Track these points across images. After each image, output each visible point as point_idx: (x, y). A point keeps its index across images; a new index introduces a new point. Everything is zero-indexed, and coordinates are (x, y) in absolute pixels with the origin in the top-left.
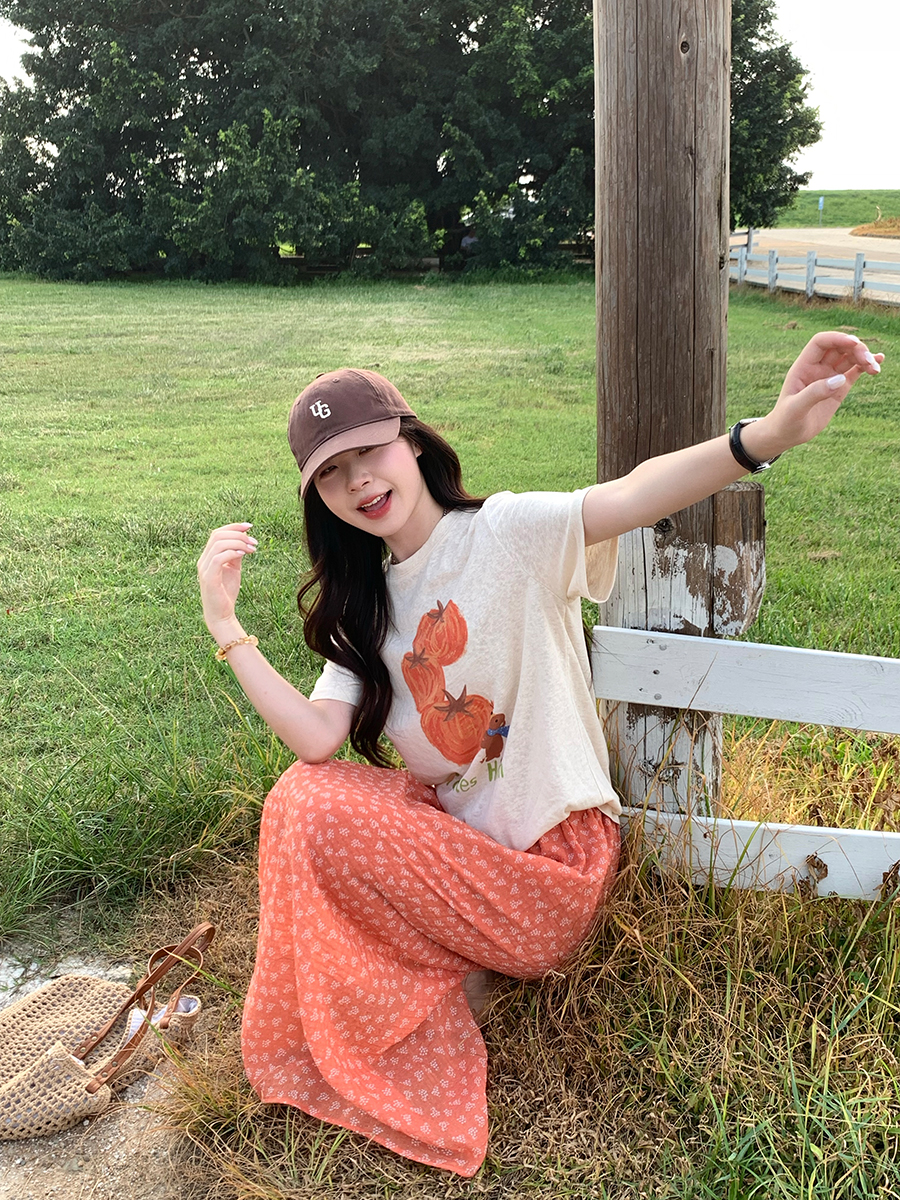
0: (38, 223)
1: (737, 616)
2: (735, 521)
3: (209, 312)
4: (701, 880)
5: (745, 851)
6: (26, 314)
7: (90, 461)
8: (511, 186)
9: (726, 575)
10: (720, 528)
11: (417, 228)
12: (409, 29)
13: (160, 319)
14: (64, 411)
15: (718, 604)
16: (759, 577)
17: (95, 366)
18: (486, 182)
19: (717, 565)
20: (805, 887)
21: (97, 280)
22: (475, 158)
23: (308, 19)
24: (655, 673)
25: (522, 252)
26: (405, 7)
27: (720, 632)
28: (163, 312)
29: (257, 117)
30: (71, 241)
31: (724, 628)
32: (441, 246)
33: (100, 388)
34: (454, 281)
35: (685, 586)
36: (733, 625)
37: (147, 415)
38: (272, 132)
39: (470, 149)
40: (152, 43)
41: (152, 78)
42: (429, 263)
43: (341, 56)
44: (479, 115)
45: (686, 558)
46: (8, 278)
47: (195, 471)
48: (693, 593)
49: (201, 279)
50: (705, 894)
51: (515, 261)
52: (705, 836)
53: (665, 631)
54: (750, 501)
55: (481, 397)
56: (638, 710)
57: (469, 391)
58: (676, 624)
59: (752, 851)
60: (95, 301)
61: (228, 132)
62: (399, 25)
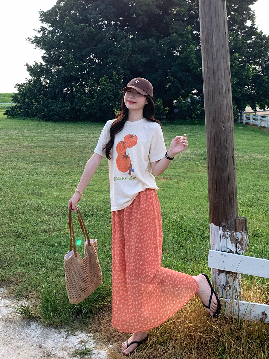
0: (42, 104)
1: (242, 249)
2: (240, 226)
3: (94, 133)
4: (236, 317)
5: (247, 309)
6: (38, 133)
7: (64, 186)
8: (190, 95)
9: (239, 239)
10: (237, 227)
11: (159, 107)
12: (158, 51)
13: (79, 135)
14: (54, 169)
15: (238, 246)
16: (247, 240)
17: (61, 153)
18: (182, 93)
19: (237, 237)
20: (262, 320)
21: (59, 121)
22: (178, 86)
23: (127, 48)
24: (223, 262)
25: (194, 115)
26: (157, 45)
27: (239, 253)
28: (79, 133)
29: (111, 73)
30: (52, 109)
31: (239, 252)
32: (167, 113)
33: (64, 161)
34: (171, 124)
35: (230, 241)
36: (241, 251)
37: (79, 171)
38: (115, 78)
39: (176, 84)
40: (81, 54)
41: (80, 63)
42: (163, 117)
43: (137, 58)
44: (179, 74)
45: (230, 234)
46: (31, 120)
47: (94, 191)
48: (232, 243)
49: (91, 122)
50: (238, 320)
51: (192, 118)
52: (236, 304)
53: (226, 252)
54: (244, 222)
55: (181, 168)
56: (220, 271)
57: (177, 166)
58: (228, 250)
59: (249, 310)
60: (58, 128)
61: (103, 78)
62: (155, 50)
